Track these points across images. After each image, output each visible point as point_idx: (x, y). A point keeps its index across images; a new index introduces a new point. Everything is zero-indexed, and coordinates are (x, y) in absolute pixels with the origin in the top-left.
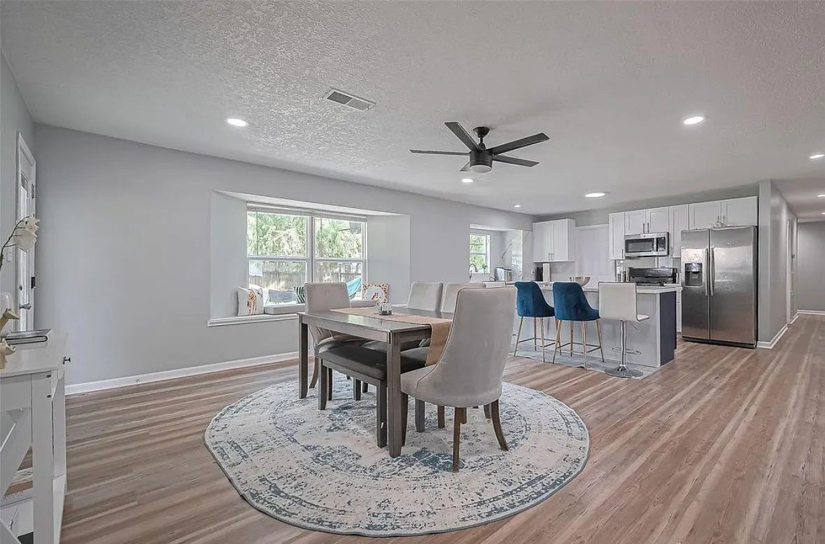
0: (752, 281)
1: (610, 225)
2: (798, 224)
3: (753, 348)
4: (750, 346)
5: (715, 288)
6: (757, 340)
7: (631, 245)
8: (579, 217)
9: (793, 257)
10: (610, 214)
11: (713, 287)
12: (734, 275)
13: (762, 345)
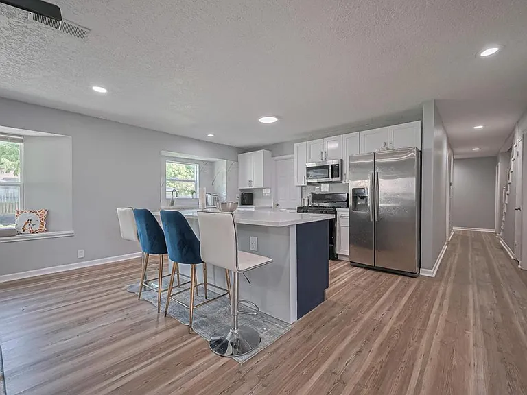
0: (416, 205)
1: (295, 155)
2: (454, 160)
3: (415, 277)
4: (413, 275)
5: (380, 213)
6: (420, 267)
7: (310, 173)
8: (274, 149)
9: (451, 184)
10: (295, 144)
11: (378, 213)
12: (397, 200)
13: (424, 272)
